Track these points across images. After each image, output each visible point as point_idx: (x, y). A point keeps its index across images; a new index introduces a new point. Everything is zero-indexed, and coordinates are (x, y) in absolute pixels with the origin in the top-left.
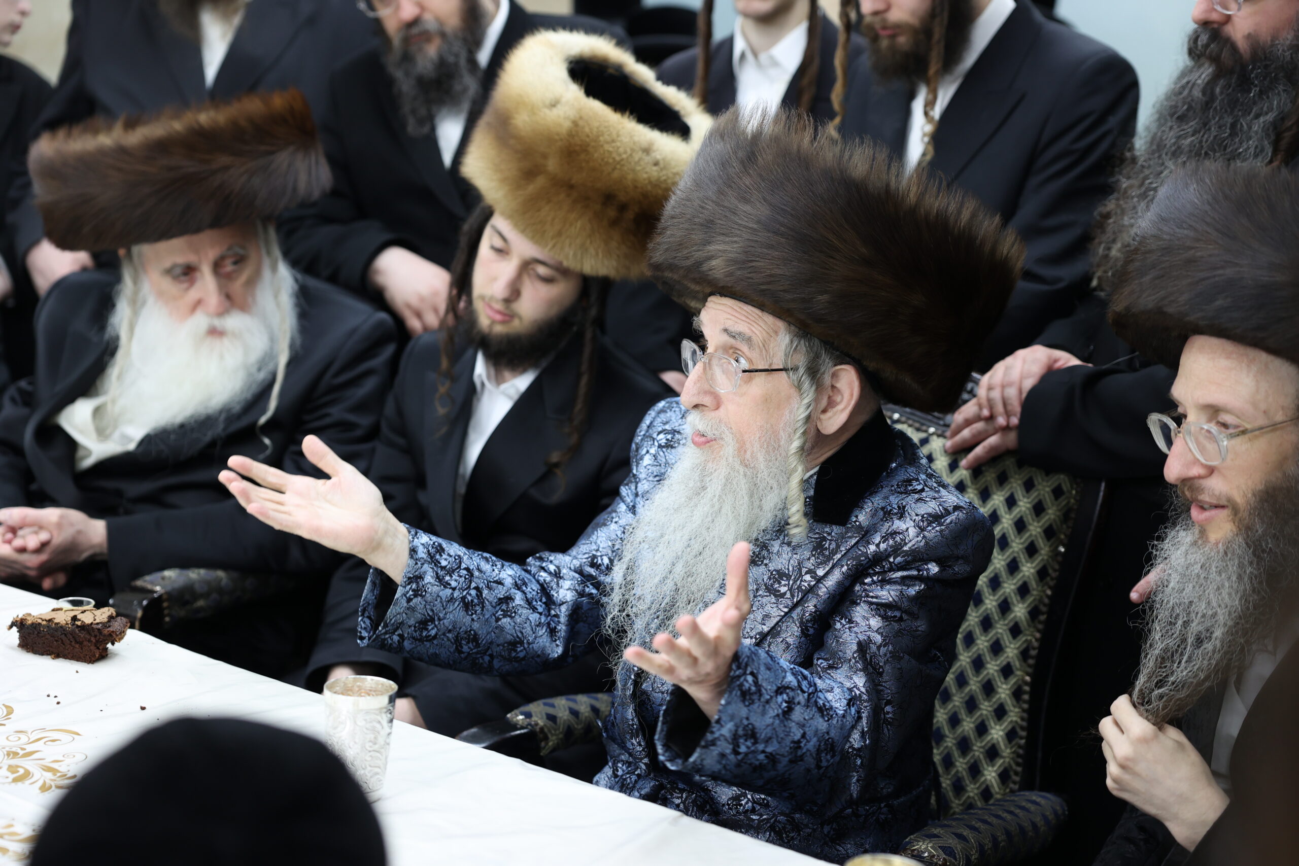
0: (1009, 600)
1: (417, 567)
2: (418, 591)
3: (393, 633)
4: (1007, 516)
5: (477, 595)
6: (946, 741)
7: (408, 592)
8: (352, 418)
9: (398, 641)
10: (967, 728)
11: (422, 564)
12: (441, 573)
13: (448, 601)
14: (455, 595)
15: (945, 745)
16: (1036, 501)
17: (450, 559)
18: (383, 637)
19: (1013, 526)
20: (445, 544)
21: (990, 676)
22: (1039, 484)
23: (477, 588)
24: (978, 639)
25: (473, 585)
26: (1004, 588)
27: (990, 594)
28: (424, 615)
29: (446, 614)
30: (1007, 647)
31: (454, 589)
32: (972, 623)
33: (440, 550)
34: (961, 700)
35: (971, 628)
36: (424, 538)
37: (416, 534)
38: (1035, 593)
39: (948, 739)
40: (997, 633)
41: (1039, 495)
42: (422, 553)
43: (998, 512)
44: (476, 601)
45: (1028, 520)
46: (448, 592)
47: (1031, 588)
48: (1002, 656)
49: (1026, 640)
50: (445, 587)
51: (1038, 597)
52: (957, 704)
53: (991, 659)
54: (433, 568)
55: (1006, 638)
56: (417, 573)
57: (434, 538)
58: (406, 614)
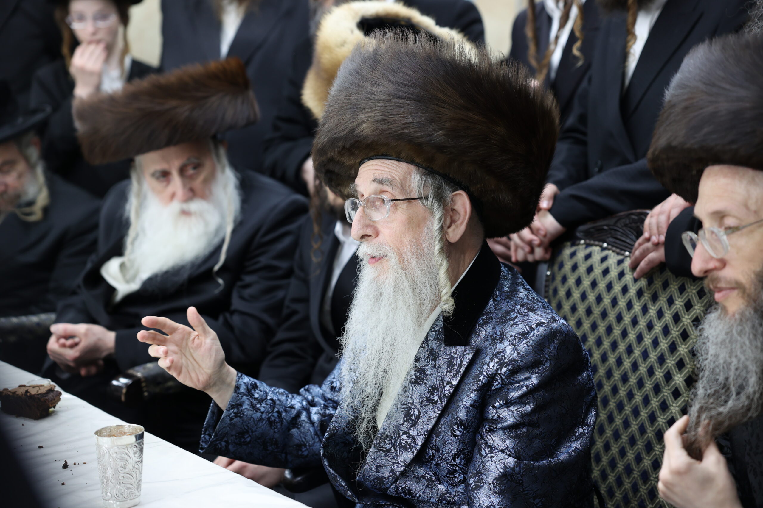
0: (671, 372)
1: (238, 398)
2: (238, 413)
3: (221, 440)
4: (668, 312)
5: (278, 416)
6: (633, 474)
7: (231, 414)
8: (276, 263)
9: (225, 445)
10: (646, 464)
11: (242, 397)
12: (255, 402)
13: (259, 421)
14: (263, 417)
15: (633, 476)
16: (687, 300)
17: (261, 393)
18: (215, 443)
19: (672, 318)
20: (258, 383)
21: (660, 427)
22: (688, 288)
23: (278, 412)
24: (652, 400)
25: (276, 410)
26: (667, 363)
27: (658, 368)
28: (242, 429)
29: (257, 429)
30: (670, 405)
31: (262, 413)
32: (648, 389)
33: (255, 387)
34: (642, 444)
35: (647, 392)
36: (246, 379)
37: (241, 376)
38: (689, 366)
39: (635, 472)
40: (664, 395)
41: (688, 295)
42: (242, 389)
43: (663, 310)
44: (277, 420)
45: (682, 315)
46: (259, 414)
47: (685, 363)
48: (668, 412)
49: (684, 401)
50: (257, 411)
51: (691, 370)
52: (640, 446)
53: (661, 415)
54: (249, 399)
55: (670, 399)
56: (238, 402)
57: (252, 379)
58: (229, 427)
